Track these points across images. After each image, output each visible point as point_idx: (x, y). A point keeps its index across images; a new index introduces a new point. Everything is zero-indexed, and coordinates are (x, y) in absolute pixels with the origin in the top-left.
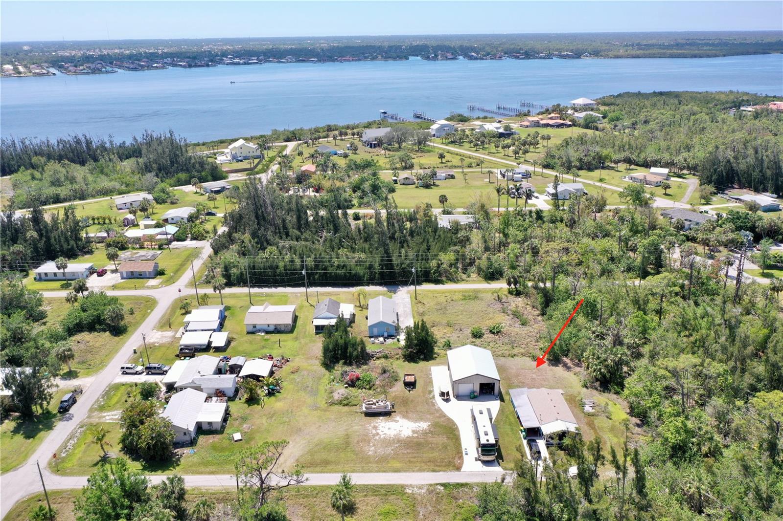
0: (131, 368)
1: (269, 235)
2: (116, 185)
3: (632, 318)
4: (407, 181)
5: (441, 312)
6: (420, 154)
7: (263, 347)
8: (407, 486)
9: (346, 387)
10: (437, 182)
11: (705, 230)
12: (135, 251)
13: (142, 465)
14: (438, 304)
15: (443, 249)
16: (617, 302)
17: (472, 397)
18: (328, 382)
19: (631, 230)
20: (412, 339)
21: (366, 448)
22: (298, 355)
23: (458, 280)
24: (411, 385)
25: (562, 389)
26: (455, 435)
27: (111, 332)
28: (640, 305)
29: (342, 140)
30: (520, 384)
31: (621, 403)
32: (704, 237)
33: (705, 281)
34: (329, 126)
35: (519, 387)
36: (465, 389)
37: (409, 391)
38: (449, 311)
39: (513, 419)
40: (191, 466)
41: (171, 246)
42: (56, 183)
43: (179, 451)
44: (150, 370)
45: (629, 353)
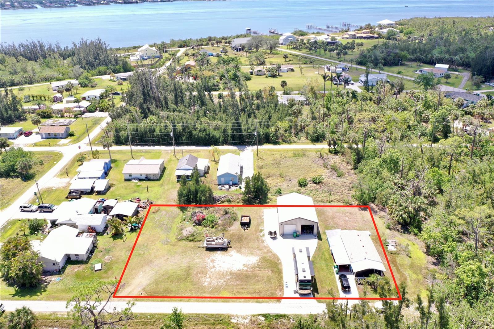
0: (28, 207)
1: (153, 108)
2: (56, 75)
3: (428, 174)
4: (260, 73)
5: (276, 166)
6: (270, 55)
7: (135, 192)
8: (233, 316)
9: (194, 226)
10: (281, 74)
11: (481, 107)
12: (57, 119)
13: (16, 291)
14: (274, 160)
15: (281, 119)
16: (415, 159)
17: (295, 236)
18: (180, 221)
19: (424, 106)
20: (249, 188)
21: (203, 279)
22: (161, 198)
23: (291, 142)
24: (246, 225)
25: (370, 230)
26: (278, 269)
27: (22, 178)
28: (434, 163)
29: (218, 46)
30: (335, 226)
31: (419, 243)
32: (480, 111)
33: (485, 144)
34: (210, 37)
35: (335, 228)
36: (289, 229)
37: (245, 229)
38: (282, 166)
39: (327, 256)
40: (55, 293)
41: (83, 116)
42: (14, 73)
43: (48, 278)
44: (42, 209)
45: (426, 202)
